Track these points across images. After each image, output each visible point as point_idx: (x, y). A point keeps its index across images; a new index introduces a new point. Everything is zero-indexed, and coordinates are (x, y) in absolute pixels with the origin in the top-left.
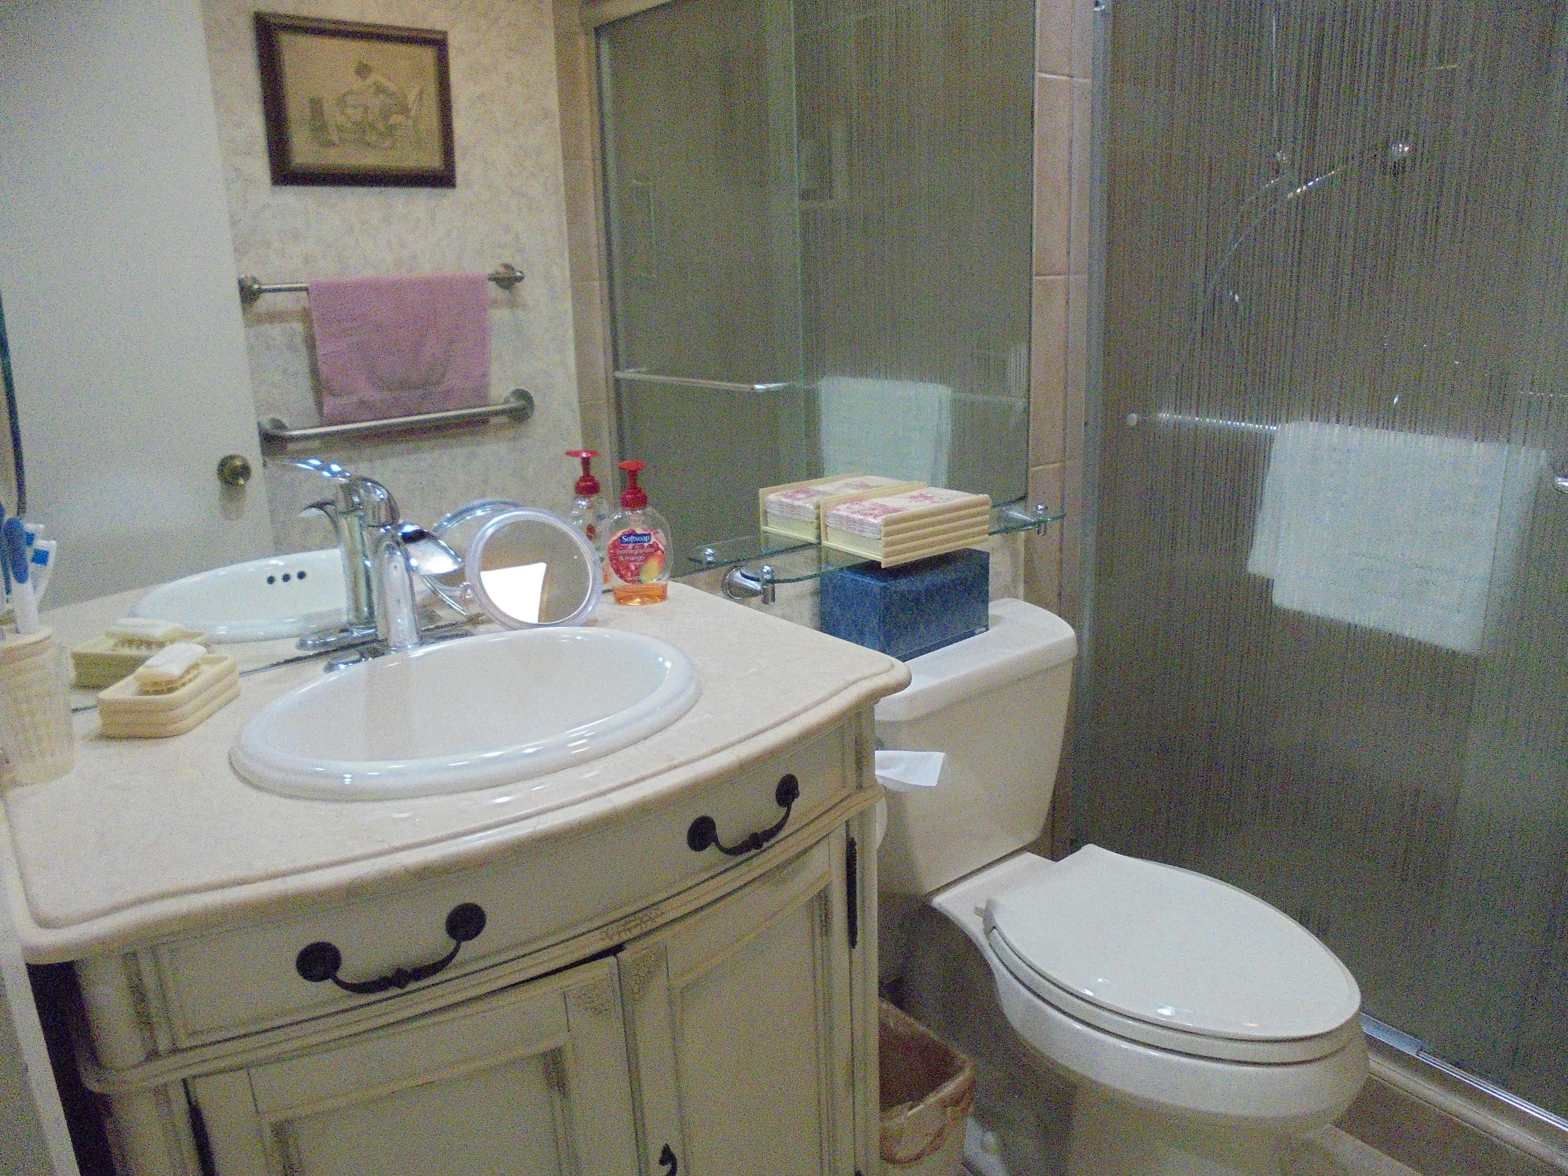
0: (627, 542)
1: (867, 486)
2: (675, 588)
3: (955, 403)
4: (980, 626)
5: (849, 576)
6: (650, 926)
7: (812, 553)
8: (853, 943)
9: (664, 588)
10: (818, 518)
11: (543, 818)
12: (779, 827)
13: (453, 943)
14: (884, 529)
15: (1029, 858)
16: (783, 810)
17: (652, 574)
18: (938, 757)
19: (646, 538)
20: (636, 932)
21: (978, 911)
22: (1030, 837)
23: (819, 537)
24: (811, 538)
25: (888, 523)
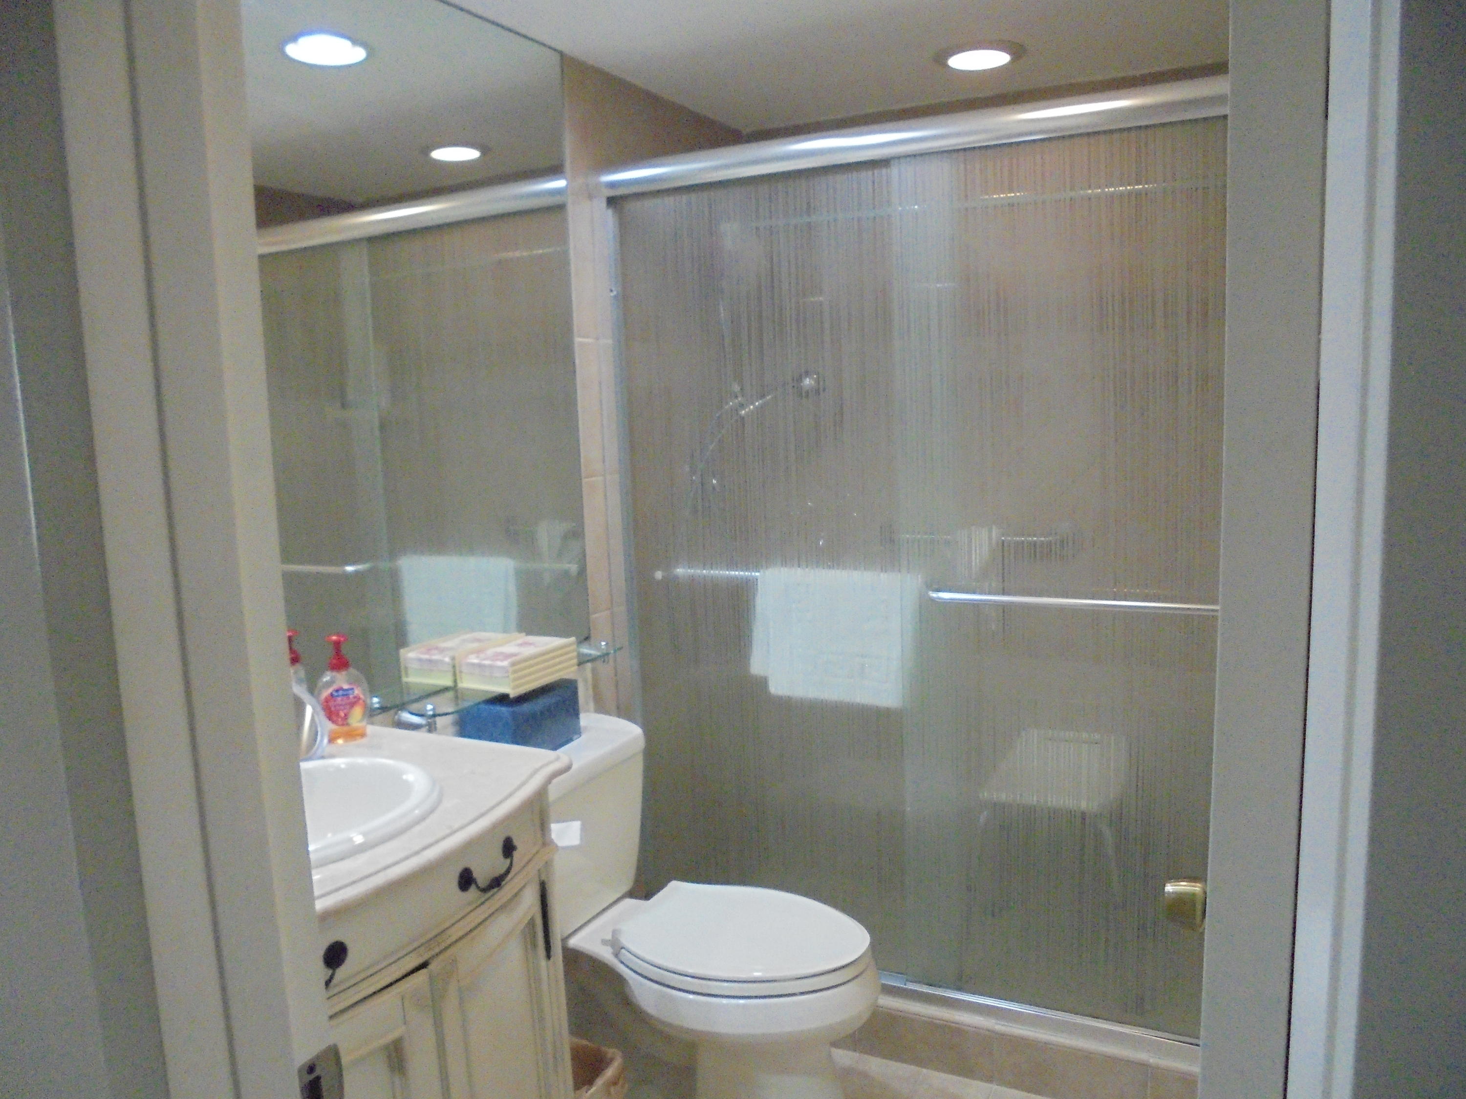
0: (338, 696)
1: (479, 640)
2: (370, 729)
3: (518, 573)
4: (576, 733)
5: (483, 706)
6: (443, 946)
7: (450, 694)
8: (548, 956)
9: (364, 728)
10: (454, 667)
11: (341, 892)
12: (508, 871)
13: (330, 972)
14: (511, 669)
15: (629, 902)
16: (508, 861)
17: (356, 716)
18: (576, 825)
19: (350, 692)
20: (437, 950)
21: (604, 942)
22: (626, 887)
23: (455, 681)
24: (448, 682)
25: (513, 664)
